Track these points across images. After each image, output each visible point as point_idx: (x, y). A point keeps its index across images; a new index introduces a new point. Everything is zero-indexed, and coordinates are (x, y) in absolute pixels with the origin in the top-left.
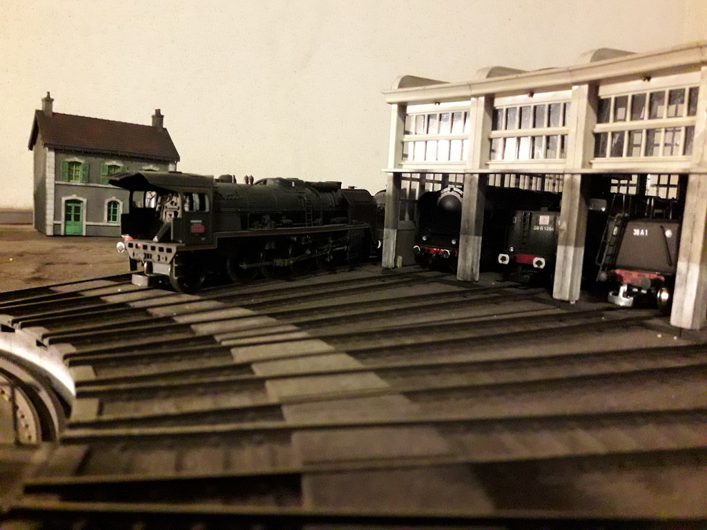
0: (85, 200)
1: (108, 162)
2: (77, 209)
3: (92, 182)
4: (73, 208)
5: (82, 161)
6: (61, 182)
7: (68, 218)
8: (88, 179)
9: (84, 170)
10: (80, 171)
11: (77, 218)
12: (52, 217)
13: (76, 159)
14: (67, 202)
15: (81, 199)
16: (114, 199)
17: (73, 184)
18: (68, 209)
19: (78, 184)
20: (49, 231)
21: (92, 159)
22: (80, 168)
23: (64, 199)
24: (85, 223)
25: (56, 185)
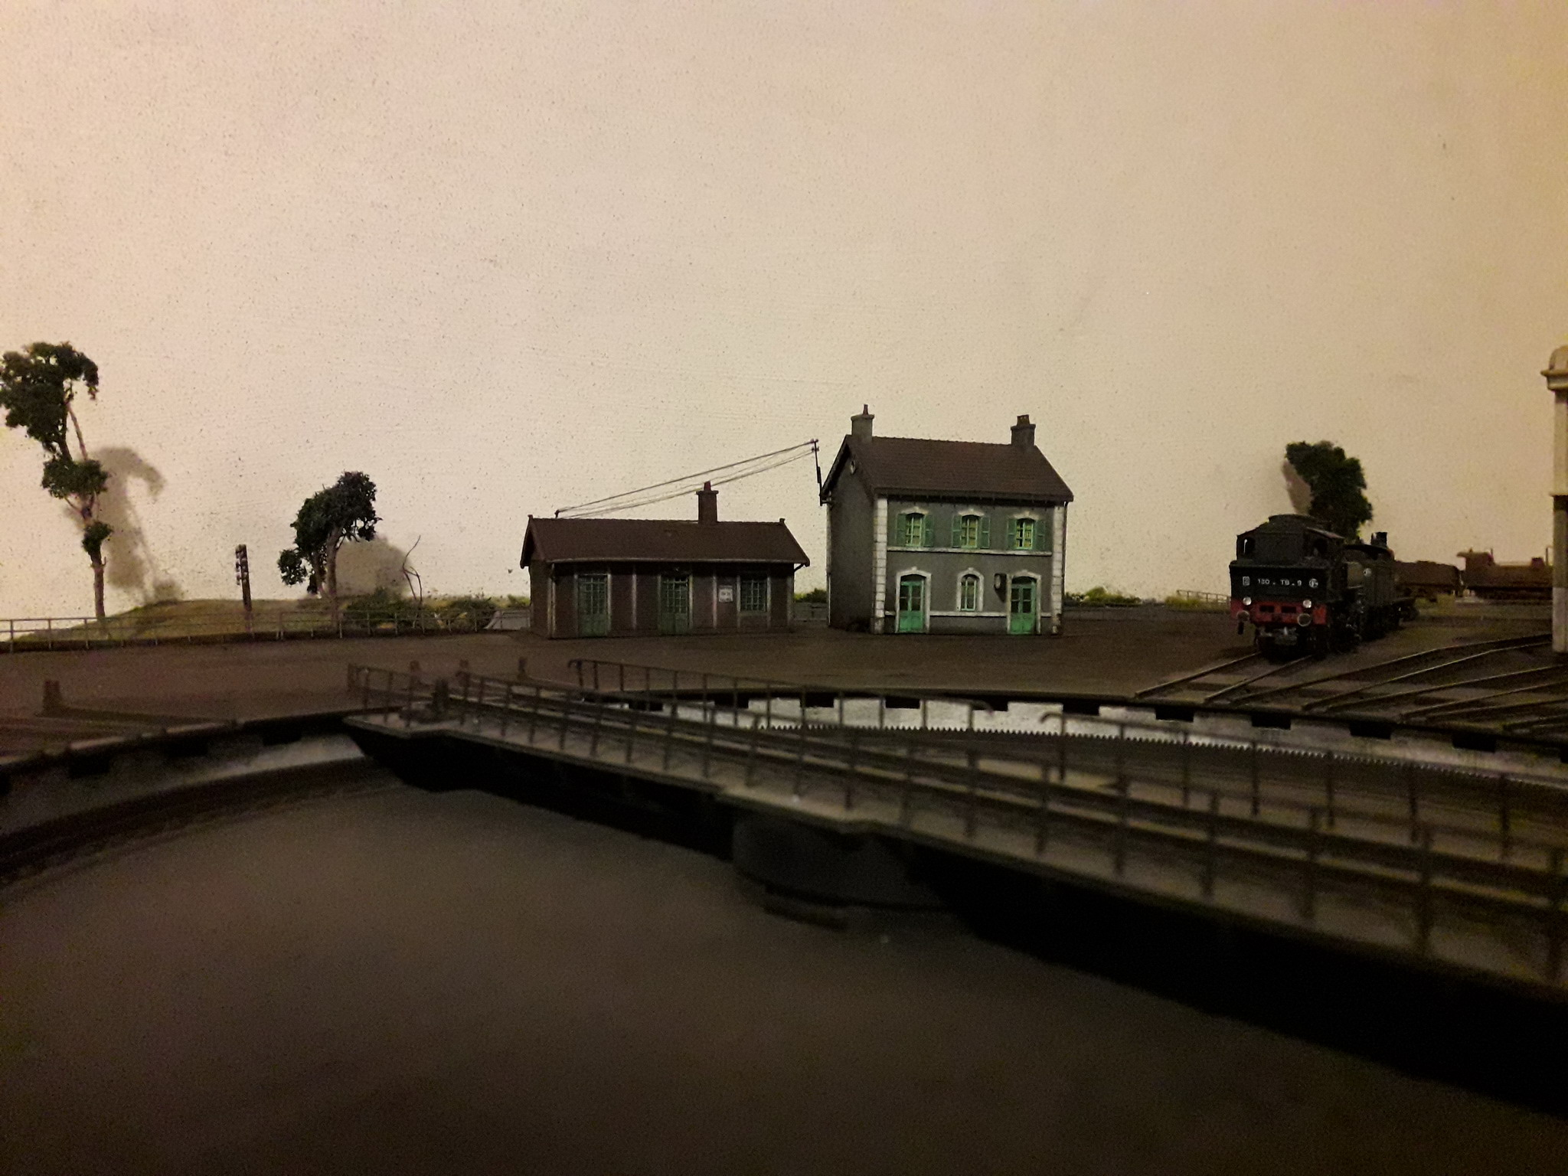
0: (928, 575)
1: (962, 509)
2: (917, 591)
3: (939, 546)
4: (910, 590)
5: (925, 512)
6: (896, 548)
7: (903, 605)
8: (931, 540)
9: (928, 526)
10: (919, 528)
11: (916, 606)
12: (883, 604)
13: (917, 509)
14: (903, 578)
15: (923, 573)
16: (970, 571)
17: (913, 550)
18: (904, 591)
19: (920, 550)
21: (937, 506)
22: (921, 523)
23: (899, 575)
24: (929, 613)
25: (888, 551)
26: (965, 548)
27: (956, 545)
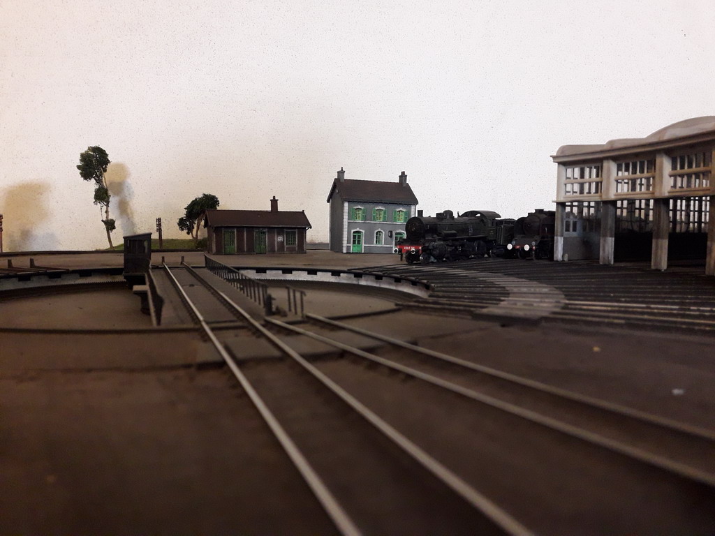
0: (363, 231)
2: (359, 237)
3: (367, 220)
4: (357, 237)
5: (362, 208)
6: (351, 221)
7: (354, 242)
8: (365, 218)
9: (363, 213)
10: (360, 214)
11: (359, 243)
12: (346, 242)
13: (359, 207)
14: (354, 232)
15: (361, 230)
16: (379, 230)
17: (357, 222)
18: (354, 237)
19: (360, 222)
20: (345, 251)
21: (368, 206)
22: (361, 212)
23: (352, 231)
24: (363, 245)
25: (348, 222)
26: (377, 222)
27: (374, 220)
